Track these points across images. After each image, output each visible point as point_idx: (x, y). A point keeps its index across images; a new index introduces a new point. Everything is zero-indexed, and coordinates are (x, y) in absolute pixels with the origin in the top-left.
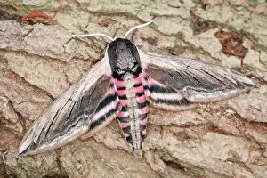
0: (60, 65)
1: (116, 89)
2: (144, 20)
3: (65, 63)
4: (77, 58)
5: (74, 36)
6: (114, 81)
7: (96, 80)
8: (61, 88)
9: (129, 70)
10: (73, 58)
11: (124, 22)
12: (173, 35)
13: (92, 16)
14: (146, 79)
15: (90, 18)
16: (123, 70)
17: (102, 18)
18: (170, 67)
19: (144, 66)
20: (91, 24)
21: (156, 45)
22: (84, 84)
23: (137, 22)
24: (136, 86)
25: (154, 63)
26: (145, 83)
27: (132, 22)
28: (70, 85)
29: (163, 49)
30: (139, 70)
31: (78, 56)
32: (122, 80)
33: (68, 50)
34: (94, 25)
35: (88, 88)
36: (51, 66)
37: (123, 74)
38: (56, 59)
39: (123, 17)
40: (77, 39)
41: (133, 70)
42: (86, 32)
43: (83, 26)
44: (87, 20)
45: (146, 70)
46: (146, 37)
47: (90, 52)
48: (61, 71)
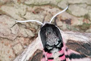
0: (8, 42)
1: (47, 59)
2: (62, 7)
3: (12, 40)
4: (19, 37)
5: (17, 21)
6: (45, 53)
7: (33, 53)
8: (10, 57)
9: (55, 46)
10: (17, 37)
11: (49, 10)
12: (82, 16)
13: (28, 7)
14: (67, 50)
15: (27, 9)
16: (51, 46)
17: (35, 8)
18: (82, 40)
19: (65, 42)
20: (27, 13)
21: (71, 24)
22: (25, 55)
23: (58, 9)
24: (60, 56)
25: (71, 39)
26: (66, 53)
27: (54, 10)
28: (16, 55)
29: (75, 26)
30: (62, 45)
31: (20, 35)
32: (51, 53)
33: (13, 32)
34: (30, 13)
35: (28, 58)
36: (3, 43)
37: (51, 50)
38: (6, 38)
39: (48, 6)
40: (19, 23)
41: (58, 46)
42: (25, 19)
43: (23, 14)
44: (25, 10)
45: (67, 44)
46: (64, 19)
47: (28, 32)
48: (9, 46)
